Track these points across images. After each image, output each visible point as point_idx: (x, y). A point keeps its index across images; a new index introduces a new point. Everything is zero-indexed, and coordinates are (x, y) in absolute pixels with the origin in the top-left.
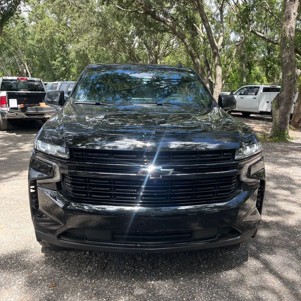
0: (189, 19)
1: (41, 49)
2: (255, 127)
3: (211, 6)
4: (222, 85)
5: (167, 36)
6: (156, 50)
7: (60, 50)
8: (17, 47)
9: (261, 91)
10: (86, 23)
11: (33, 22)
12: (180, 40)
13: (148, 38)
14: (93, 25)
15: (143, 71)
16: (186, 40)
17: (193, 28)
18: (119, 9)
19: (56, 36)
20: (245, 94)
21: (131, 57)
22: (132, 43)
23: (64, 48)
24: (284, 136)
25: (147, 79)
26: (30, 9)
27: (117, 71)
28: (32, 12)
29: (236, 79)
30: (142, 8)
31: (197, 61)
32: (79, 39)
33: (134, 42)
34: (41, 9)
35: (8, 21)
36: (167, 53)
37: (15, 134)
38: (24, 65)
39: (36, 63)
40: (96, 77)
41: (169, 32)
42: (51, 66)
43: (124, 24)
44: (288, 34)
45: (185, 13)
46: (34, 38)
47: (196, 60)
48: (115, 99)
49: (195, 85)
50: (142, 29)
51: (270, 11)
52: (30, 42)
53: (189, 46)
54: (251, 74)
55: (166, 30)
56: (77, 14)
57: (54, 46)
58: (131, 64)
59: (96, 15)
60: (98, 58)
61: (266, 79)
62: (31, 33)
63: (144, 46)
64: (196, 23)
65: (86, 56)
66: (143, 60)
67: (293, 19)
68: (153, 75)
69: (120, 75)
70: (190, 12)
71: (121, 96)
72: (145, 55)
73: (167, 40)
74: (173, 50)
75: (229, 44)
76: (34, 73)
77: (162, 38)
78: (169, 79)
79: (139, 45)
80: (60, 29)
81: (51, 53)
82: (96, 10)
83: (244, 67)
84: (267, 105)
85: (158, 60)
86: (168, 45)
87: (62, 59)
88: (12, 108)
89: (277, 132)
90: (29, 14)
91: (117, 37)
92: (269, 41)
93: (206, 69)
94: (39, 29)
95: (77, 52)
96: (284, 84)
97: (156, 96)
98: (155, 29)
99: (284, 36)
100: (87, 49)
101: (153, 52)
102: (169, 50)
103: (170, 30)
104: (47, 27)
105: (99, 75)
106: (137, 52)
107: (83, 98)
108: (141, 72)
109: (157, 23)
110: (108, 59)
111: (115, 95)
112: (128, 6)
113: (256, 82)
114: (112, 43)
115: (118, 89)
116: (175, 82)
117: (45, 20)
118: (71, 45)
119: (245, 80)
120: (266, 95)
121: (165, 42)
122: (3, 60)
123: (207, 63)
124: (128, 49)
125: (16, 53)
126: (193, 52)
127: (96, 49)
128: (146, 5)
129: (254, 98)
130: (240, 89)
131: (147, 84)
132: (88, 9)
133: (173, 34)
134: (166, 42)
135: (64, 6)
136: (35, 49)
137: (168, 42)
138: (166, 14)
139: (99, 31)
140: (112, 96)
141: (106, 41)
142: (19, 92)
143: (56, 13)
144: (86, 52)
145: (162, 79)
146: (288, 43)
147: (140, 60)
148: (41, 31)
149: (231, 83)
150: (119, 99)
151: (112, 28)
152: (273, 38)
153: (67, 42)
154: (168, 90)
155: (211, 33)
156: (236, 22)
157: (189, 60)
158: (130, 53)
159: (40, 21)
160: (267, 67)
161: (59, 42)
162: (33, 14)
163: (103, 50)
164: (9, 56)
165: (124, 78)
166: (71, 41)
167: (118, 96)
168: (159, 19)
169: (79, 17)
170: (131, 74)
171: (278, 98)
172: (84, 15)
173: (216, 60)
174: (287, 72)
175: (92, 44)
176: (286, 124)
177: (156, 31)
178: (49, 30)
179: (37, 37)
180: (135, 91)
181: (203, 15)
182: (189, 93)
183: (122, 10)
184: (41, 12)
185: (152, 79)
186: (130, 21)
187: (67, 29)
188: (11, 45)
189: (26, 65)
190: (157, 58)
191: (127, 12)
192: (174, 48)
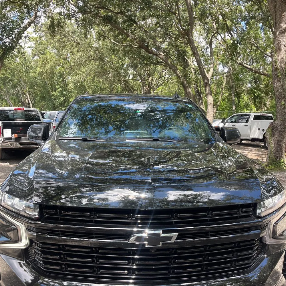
0: (181, 52)
1: (42, 81)
2: (249, 154)
3: (199, 41)
4: (213, 113)
5: (159, 68)
6: (150, 81)
7: (60, 81)
8: (20, 79)
9: (252, 118)
10: (84, 57)
11: (36, 57)
12: (172, 72)
13: (141, 70)
14: (90, 58)
15: (137, 102)
16: (178, 72)
17: (184, 60)
18: (115, 44)
19: (57, 69)
20: (236, 122)
21: (126, 88)
22: (127, 75)
23: (64, 80)
24: (280, 164)
25: (142, 110)
26: (34, 46)
27: (111, 102)
28: (35, 48)
29: (226, 107)
30: (136, 42)
31: (189, 91)
32: (78, 71)
33: (129, 74)
34: (43, 45)
35: (9, 55)
36: (160, 83)
37: (8, 164)
38: (26, 95)
39: (38, 93)
40: (88, 108)
41: (161, 65)
42: (51, 96)
43: (120, 57)
44: (279, 64)
45: (176, 47)
46: (36, 71)
47: (188, 89)
48: (108, 131)
49: (191, 114)
50: (137, 62)
51: (256, 45)
52: (33, 74)
53: (181, 77)
54: (239, 102)
55: (159, 63)
56: (76, 50)
57: (54, 78)
58: (125, 95)
59: (93, 49)
60: (95, 89)
61: (255, 107)
62: (33, 66)
63: (138, 77)
64: (187, 56)
65: (84, 87)
66: (137, 90)
67: (284, 50)
68: (147, 106)
69: (114, 106)
70: (181, 46)
71: (114, 127)
72: (139, 86)
73: (160, 72)
74: (165, 81)
75: (218, 75)
76: (35, 103)
77: (155, 71)
78: (163, 110)
79: (134, 76)
80: (61, 63)
81: (52, 85)
82: (94, 45)
83: (233, 96)
84: (258, 132)
85: (152, 90)
86: (160, 76)
87: (61, 90)
88: (6, 139)
89: (273, 160)
90: (33, 50)
91: (113, 69)
92: (256, 72)
93: (198, 98)
94: (40, 64)
95: (75, 84)
96: (278, 113)
97: (150, 126)
98: (148, 61)
99: (275, 66)
100: (85, 80)
101: (146, 83)
102: (161, 81)
103: (162, 62)
104: (49, 62)
105: (92, 106)
106: (131, 83)
107: (74, 128)
108: (135, 103)
109: (150, 57)
110: (104, 90)
111: (108, 126)
112: (123, 41)
113: (245, 110)
114: (108, 75)
115: (111, 120)
116: (170, 112)
117: (46, 55)
118: (70, 77)
119: (234, 108)
120: (257, 123)
121: (157, 74)
122: (7, 92)
123: (198, 92)
124: (123, 80)
125: (19, 85)
126: (185, 82)
127: (93, 80)
128: (139, 40)
129: (245, 126)
130: (231, 117)
131: (141, 115)
132: (86, 45)
133: (165, 66)
134: (159, 74)
135: (64, 42)
136: (37, 81)
137: (161, 74)
138: (158, 48)
139: (96, 64)
140: (105, 127)
141: (103, 73)
142: (15, 122)
143: (56, 49)
144: (84, 83)
145: (156, 109)
146: (280, 73)
147: (134, 90)
148: (43, 65)
149: (220, 111)
150: (112, 130)
151: (108, 61)
152: (259, 70)
153: (66, 75)
154: (162, 121)
155: (202, 64)
156: (224, 56)
157: (180, 90)
158: (125, 84)
159: (42, 56)
160: (255, 96)
161: (59, 75)
162: (36, 50)
163: (99, 81)
164: (13, 87)
165: (118, 109)
166: (70, 74)
167: (111, 127)
168: (152, 53)
169: (78, 51)
170: (125, 105)
171: (273, 126)
172: (82, 50)
173: (207, 90)
174: (280, 101)
175: (89, 76)
176: (282, 153)
177: (149, 63)
178: (50, 64)
179: (39, 70)
180: (128, 122)
181: (193, 48)
182: (185, 123)
183: (117, 44)
184: (43, 48)
185: (146, 110)
186: (125, 55)
187: (67, 63)
188: (14, 77)
189: (28, 96)
190: (150, 88)
191: (122, 47)
192: (166, 79)
